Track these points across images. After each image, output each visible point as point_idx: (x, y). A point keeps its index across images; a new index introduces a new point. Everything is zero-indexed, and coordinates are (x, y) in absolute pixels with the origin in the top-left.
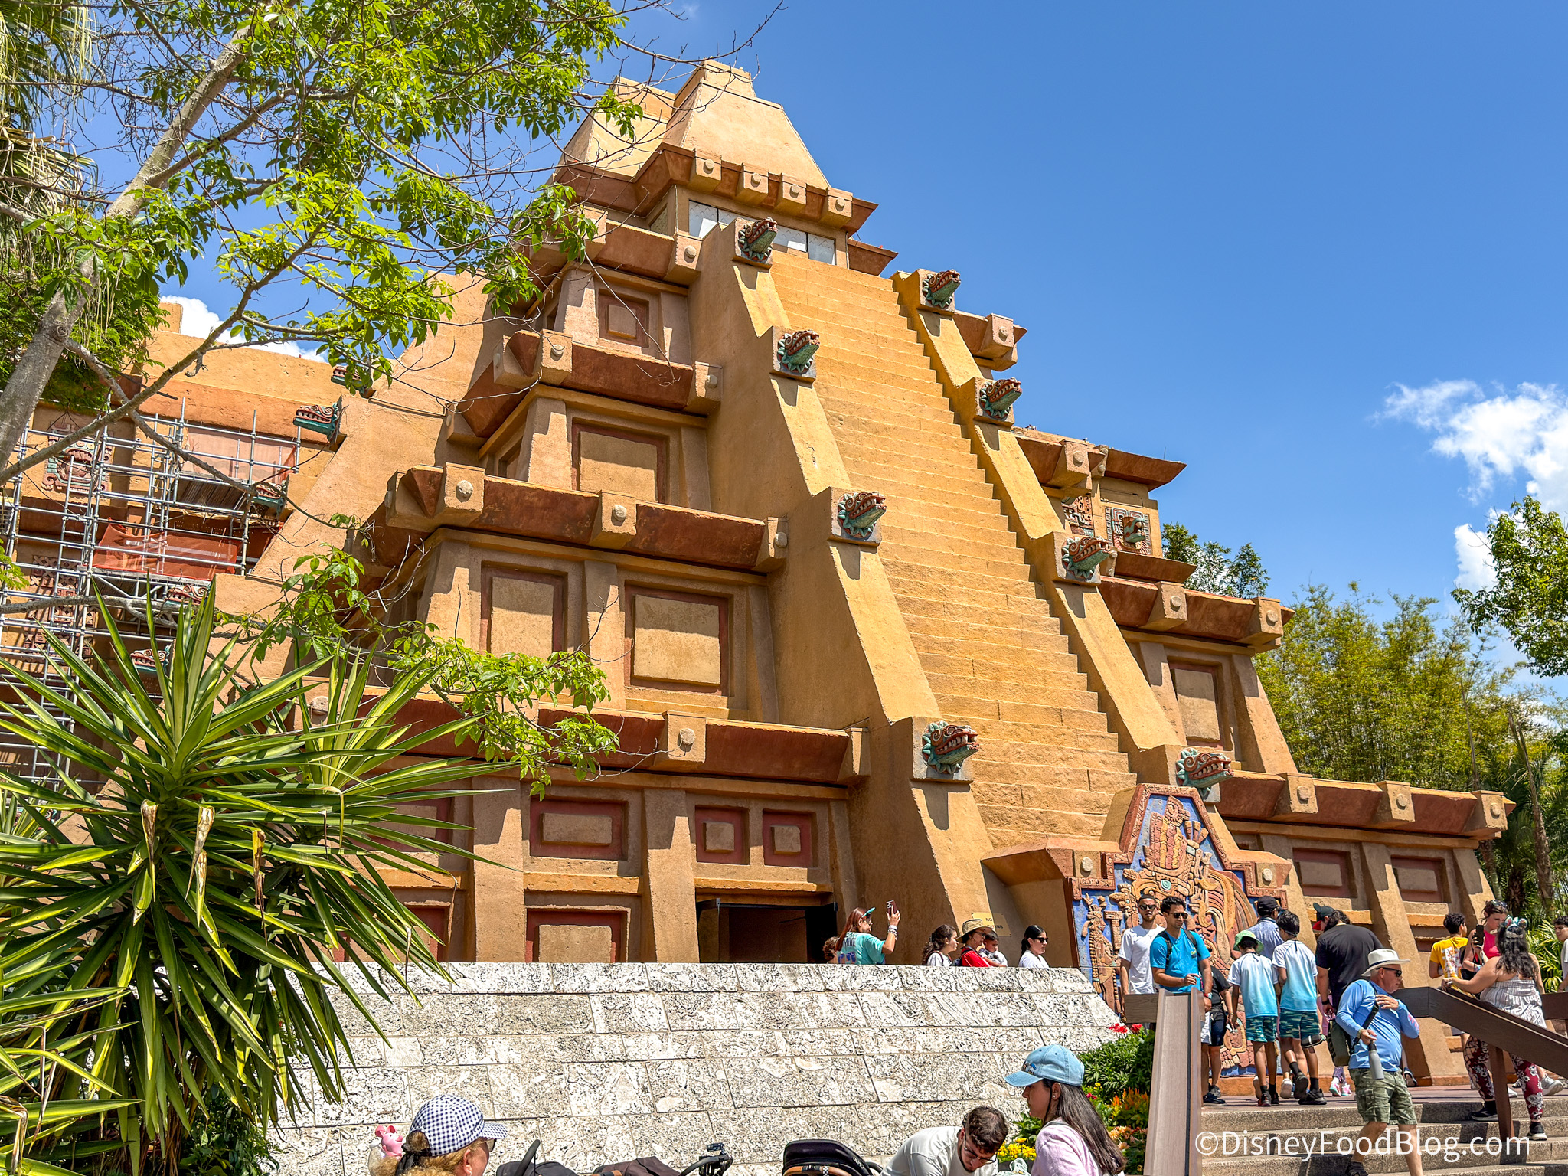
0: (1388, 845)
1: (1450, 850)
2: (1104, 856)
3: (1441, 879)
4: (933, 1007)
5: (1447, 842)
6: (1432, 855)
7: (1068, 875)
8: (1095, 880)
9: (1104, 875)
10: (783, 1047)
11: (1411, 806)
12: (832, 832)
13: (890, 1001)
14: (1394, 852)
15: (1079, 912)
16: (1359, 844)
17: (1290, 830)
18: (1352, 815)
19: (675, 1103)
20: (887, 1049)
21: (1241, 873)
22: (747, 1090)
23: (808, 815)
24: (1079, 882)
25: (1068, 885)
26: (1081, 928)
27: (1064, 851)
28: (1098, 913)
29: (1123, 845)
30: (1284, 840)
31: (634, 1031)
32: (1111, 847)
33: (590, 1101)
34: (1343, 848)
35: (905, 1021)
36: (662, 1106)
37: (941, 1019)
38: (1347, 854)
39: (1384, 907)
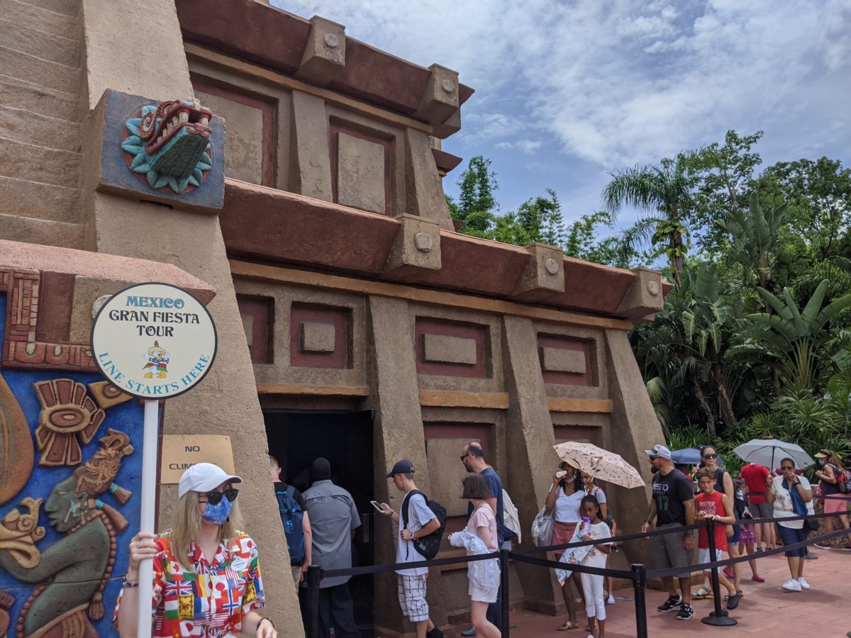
0: (536, 321)
1: (602, 330)
3: (591, 361)
5: (600, 322)
6: (584, 334)
11: (562, 275)
14: (542, 329)
16: (500, 316)
17: (413, 294)
18: (493, 279)
30: (404, 306)
34: (482, 321)
38: (485, 328)
39: (521, 389)
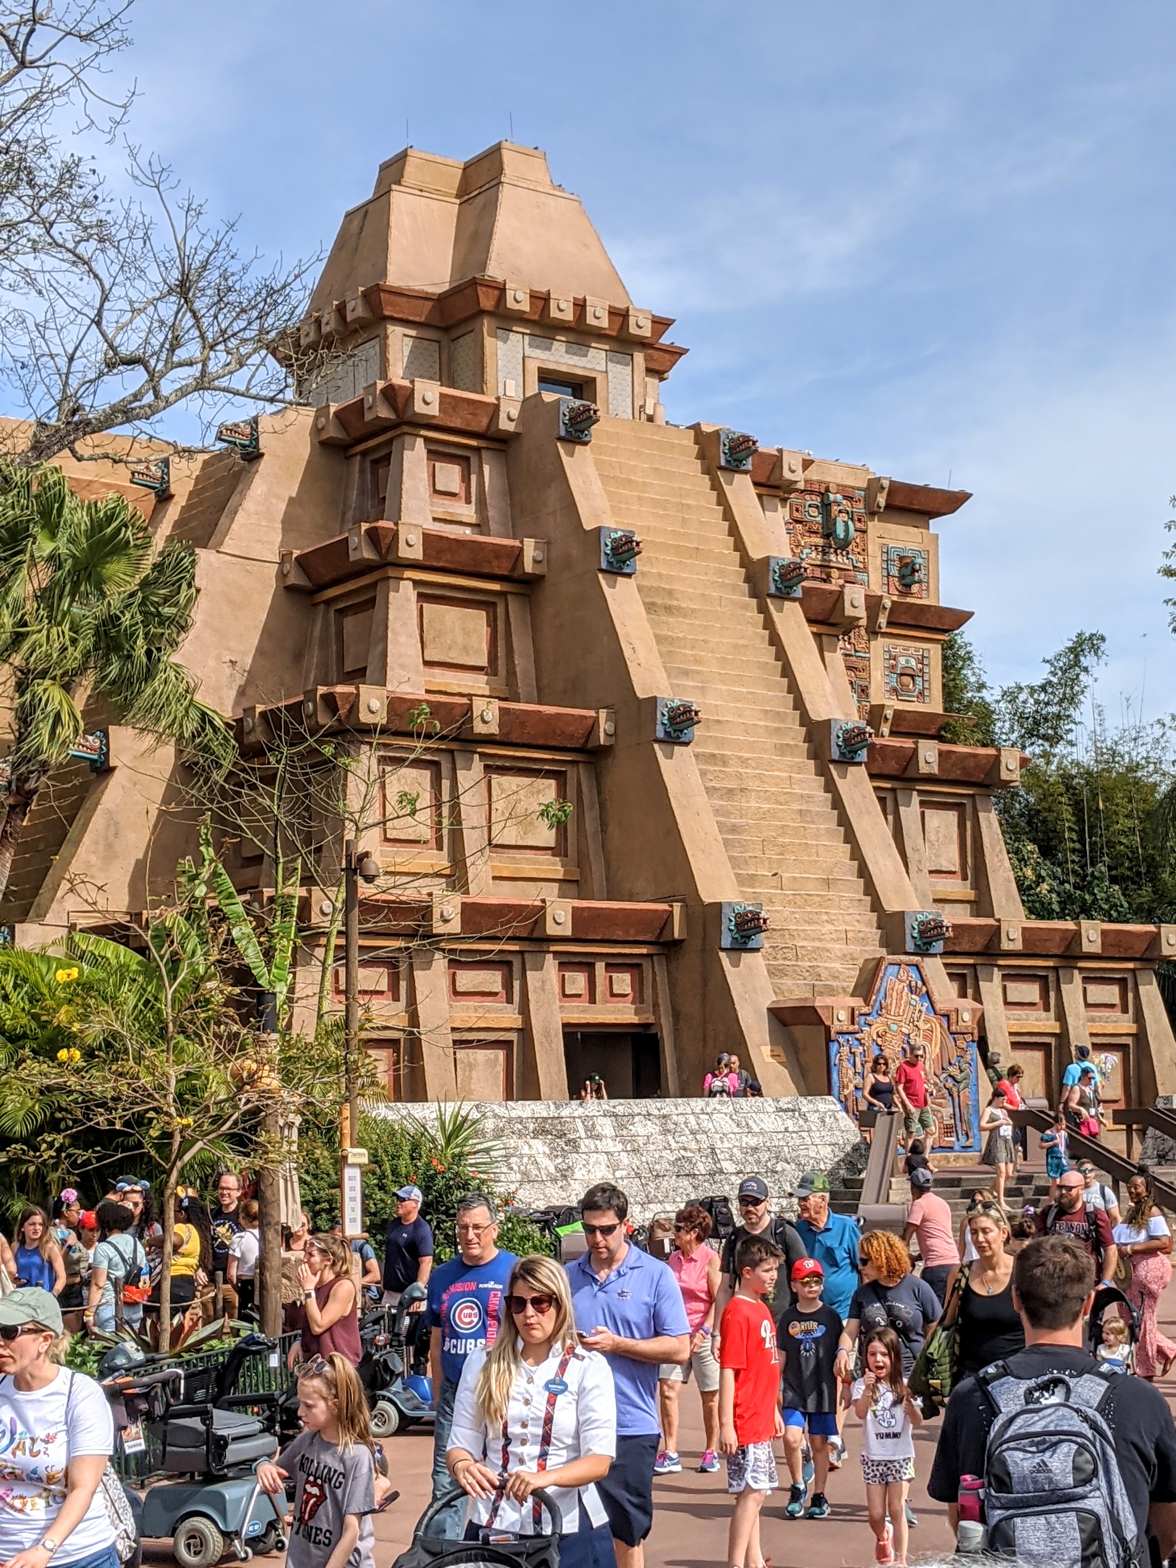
0: (1082, 970)
1: (1133, 971)
2: (853, 1010)
3: (1124, 994)
4: (751, 1123)
5: (1131, 965)
6: (1118, 976)
7: (828, 1023)
8: (846, 1026)
9: (853, 1023)
10: (674, 1145)
11: (1099, 939)
12: (654, 980)
13: (727, 1118)
14: (1086, 974)
15: (834, 1047)
16: (1056, 969)
17: (1001, 962)
18: (1052, 946)
19: (624, 1173)
20: (726, 1145)
21: (948, 1016)
22: (657, 1167)
23: (639, 966)
24: (835, 1027)
25: (828, 1029)
26: (835, 1060)
27: (827, 1007)
28: (846, 1049)
29: (867, 1002)
30: (998, 969)
31: (599, 1137)
32: (857, 1002)
33: (584, 1171)
34: (1044, 973)
35: (737, 1130)
36: (618, 1174)
37: (756, 1129)
38: (1046, 977)
39: (1070, 1020)
